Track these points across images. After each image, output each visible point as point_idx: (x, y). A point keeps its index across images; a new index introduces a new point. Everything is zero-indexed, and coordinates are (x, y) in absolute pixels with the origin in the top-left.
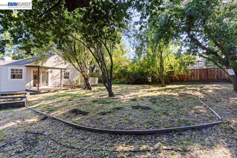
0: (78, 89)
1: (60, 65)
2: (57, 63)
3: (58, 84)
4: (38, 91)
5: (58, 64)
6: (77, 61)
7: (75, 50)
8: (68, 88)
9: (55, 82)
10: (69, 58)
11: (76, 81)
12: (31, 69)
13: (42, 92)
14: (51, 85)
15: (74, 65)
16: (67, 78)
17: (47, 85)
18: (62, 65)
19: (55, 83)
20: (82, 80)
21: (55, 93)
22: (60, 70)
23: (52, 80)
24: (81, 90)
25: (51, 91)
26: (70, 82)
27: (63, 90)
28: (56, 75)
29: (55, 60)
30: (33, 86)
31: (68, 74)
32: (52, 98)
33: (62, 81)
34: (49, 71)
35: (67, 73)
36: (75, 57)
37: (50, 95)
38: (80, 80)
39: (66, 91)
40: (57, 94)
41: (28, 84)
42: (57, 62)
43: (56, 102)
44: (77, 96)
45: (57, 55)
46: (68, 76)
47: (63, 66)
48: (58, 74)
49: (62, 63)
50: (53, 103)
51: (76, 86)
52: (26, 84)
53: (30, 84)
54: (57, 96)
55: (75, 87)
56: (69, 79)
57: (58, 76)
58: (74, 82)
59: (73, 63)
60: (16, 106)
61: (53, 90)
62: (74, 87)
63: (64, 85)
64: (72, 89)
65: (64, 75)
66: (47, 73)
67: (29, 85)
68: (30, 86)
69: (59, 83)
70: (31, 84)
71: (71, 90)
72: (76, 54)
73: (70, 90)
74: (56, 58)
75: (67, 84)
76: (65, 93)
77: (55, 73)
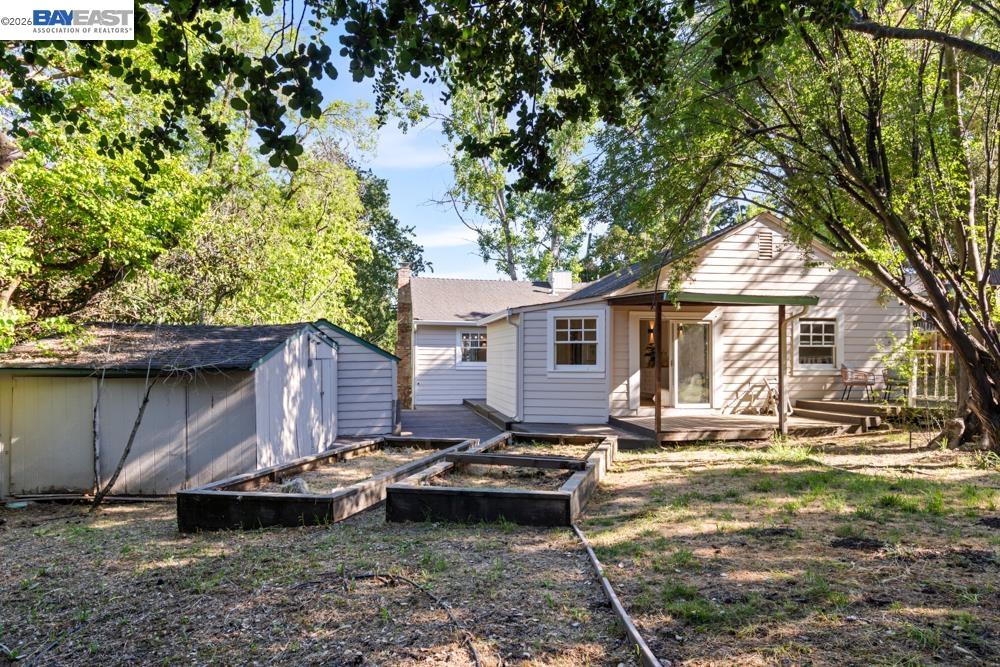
0: (902, 439)
1: (776, 279)
2: (754, 270)
3: (764, 394)
4: (660, 432)
5: (761, 277)
6: (896, 227)
7: (877, 155)
8: (828, 424)
9: (744, 384)
10: (829, 221)
11: (881, 379)
12: (631, 313)
13: (679, 437)
14: (723, 401)
15: (869, 264)
16: (819, 359)
17: (707, 399)
18: (785, 278)
19: (747, 388)
20: (931, 372)
21: (743, 454)
22: (776, 308)
23: (729, 371)
24: (932, 446)
25: (723, 436)
26: (841, 387)
27: (797, 432)
28: (753, 340)
29: (745, 254)
30: (639, 403)
31: (823, 335)
32: (720, 491)
33: (787, 379)
34: (715, 320)
35: (817, 329)
36: (879, 199)
37: (715, 463)
38: (916, 368)
39: (813, 441)
40: (757, 461)
41: (618, 394)
42: (759, 263)
43: (738, 532)
44: (906, 498)
45: (759, 224)
46: (824, 344)
47: (796, 286)
48: (760, 333)
49: (785, 269)
50: (719, 534)
51: (888, 411)
52: (611, 392)
53: (628, 393)
54: (752, 481)
55: (878, 419)
56: (830, 362)
57: (763, 348)
58: (865, 384)
59: (861, 250)
60: (534, 518)
61: (734, 434)
62: (873, 421)
63: (799, 404)
64: (859, 431)
65: (803, 338)
66: (701, 329)
67: (624, 396)
68: (628, 400)
69: (771, 386)
70: (631, 390)
71: (852, 441)
72: (884, 182)
73: (841, 437)
74: (749, 243)
75: (820, 399)
76: (809, 462)
77: (744, 332)
